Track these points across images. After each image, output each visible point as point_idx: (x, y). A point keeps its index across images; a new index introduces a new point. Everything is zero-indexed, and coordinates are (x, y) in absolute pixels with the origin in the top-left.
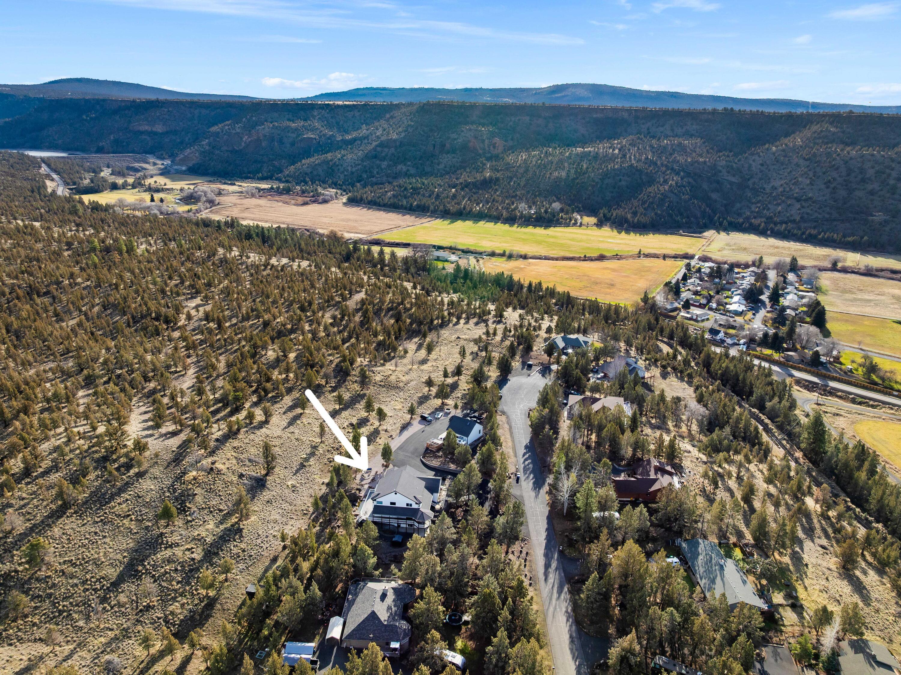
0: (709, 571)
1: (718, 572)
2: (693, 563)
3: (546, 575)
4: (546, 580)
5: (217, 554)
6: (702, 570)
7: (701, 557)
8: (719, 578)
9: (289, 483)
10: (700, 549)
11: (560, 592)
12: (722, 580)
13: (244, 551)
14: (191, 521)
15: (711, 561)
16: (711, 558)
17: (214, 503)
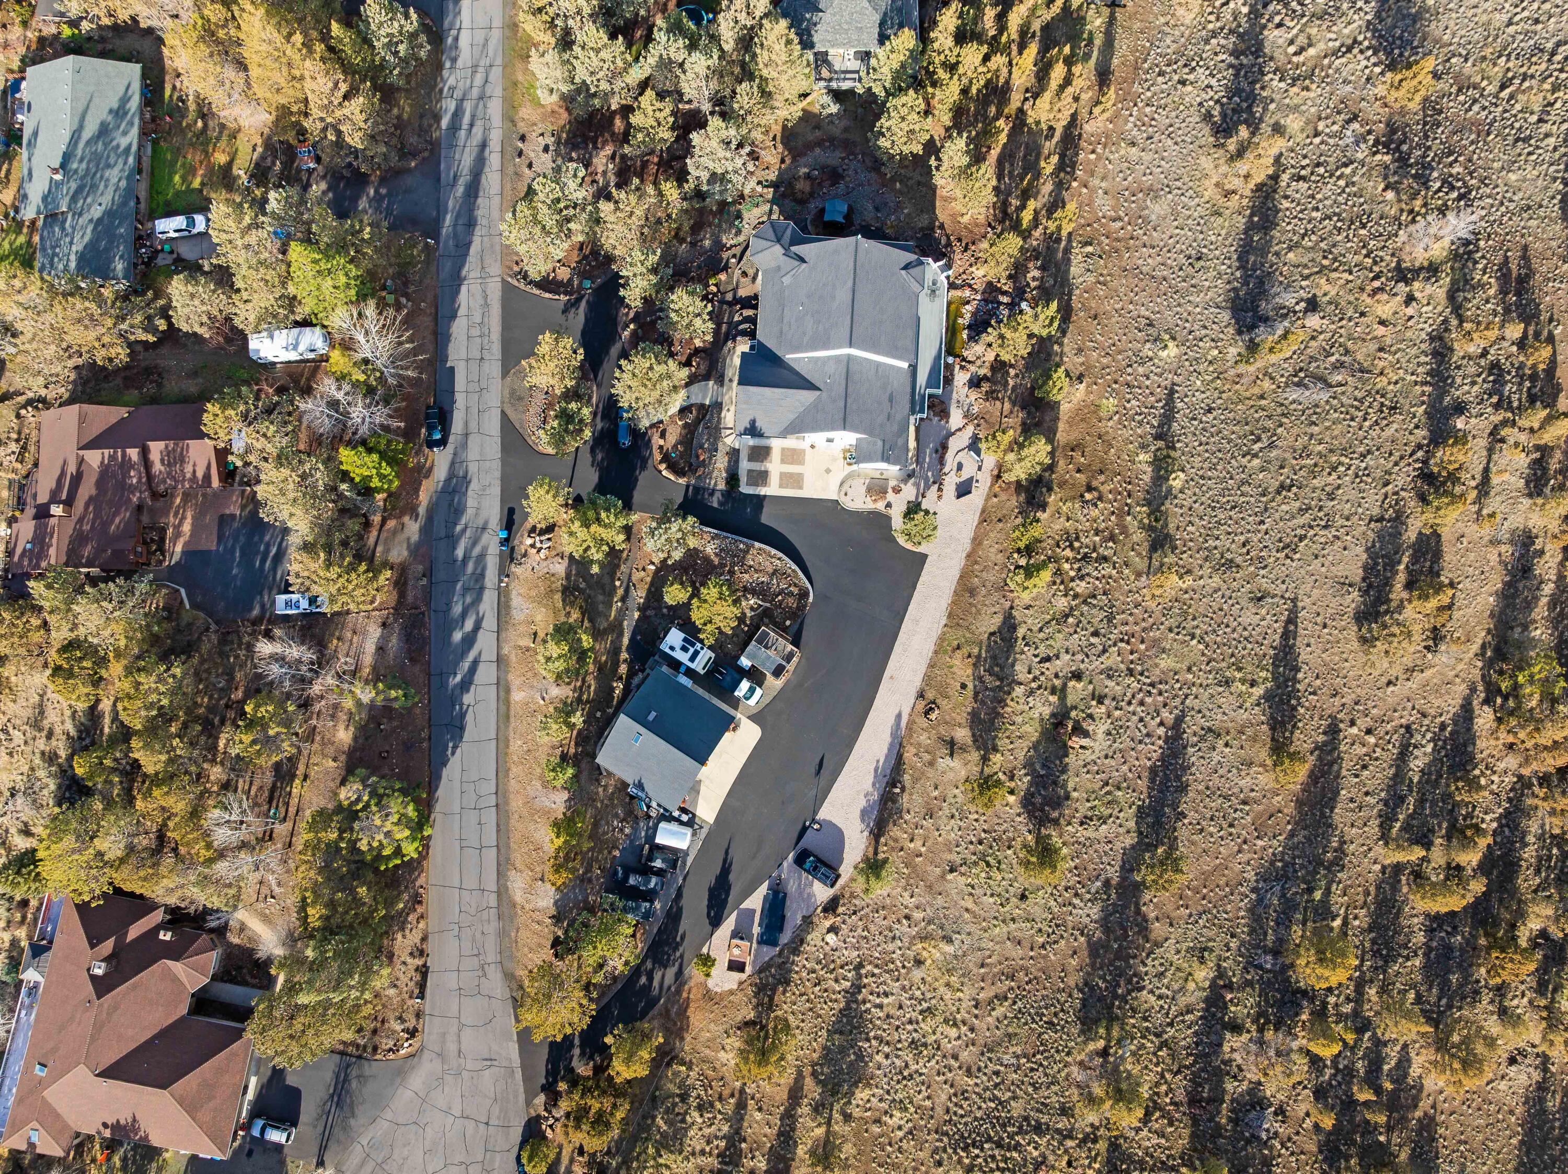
0: (99, 163)
1: (79, 152)
2: (124, 204)
3: (480, 162)
4: (483, 145)
5: (1235, 53)
6: (114, 174)
7: (97, 212)
8: (87, 134)
9: (1173, 350)
10: (87, 238)
11: (458, 114)
12: (81, 128)
13: (1183, 82)
14: (1349, 122)
15: (79, 190)
16: (74, 199)
17: (1326, 191)
